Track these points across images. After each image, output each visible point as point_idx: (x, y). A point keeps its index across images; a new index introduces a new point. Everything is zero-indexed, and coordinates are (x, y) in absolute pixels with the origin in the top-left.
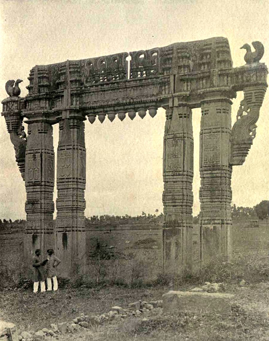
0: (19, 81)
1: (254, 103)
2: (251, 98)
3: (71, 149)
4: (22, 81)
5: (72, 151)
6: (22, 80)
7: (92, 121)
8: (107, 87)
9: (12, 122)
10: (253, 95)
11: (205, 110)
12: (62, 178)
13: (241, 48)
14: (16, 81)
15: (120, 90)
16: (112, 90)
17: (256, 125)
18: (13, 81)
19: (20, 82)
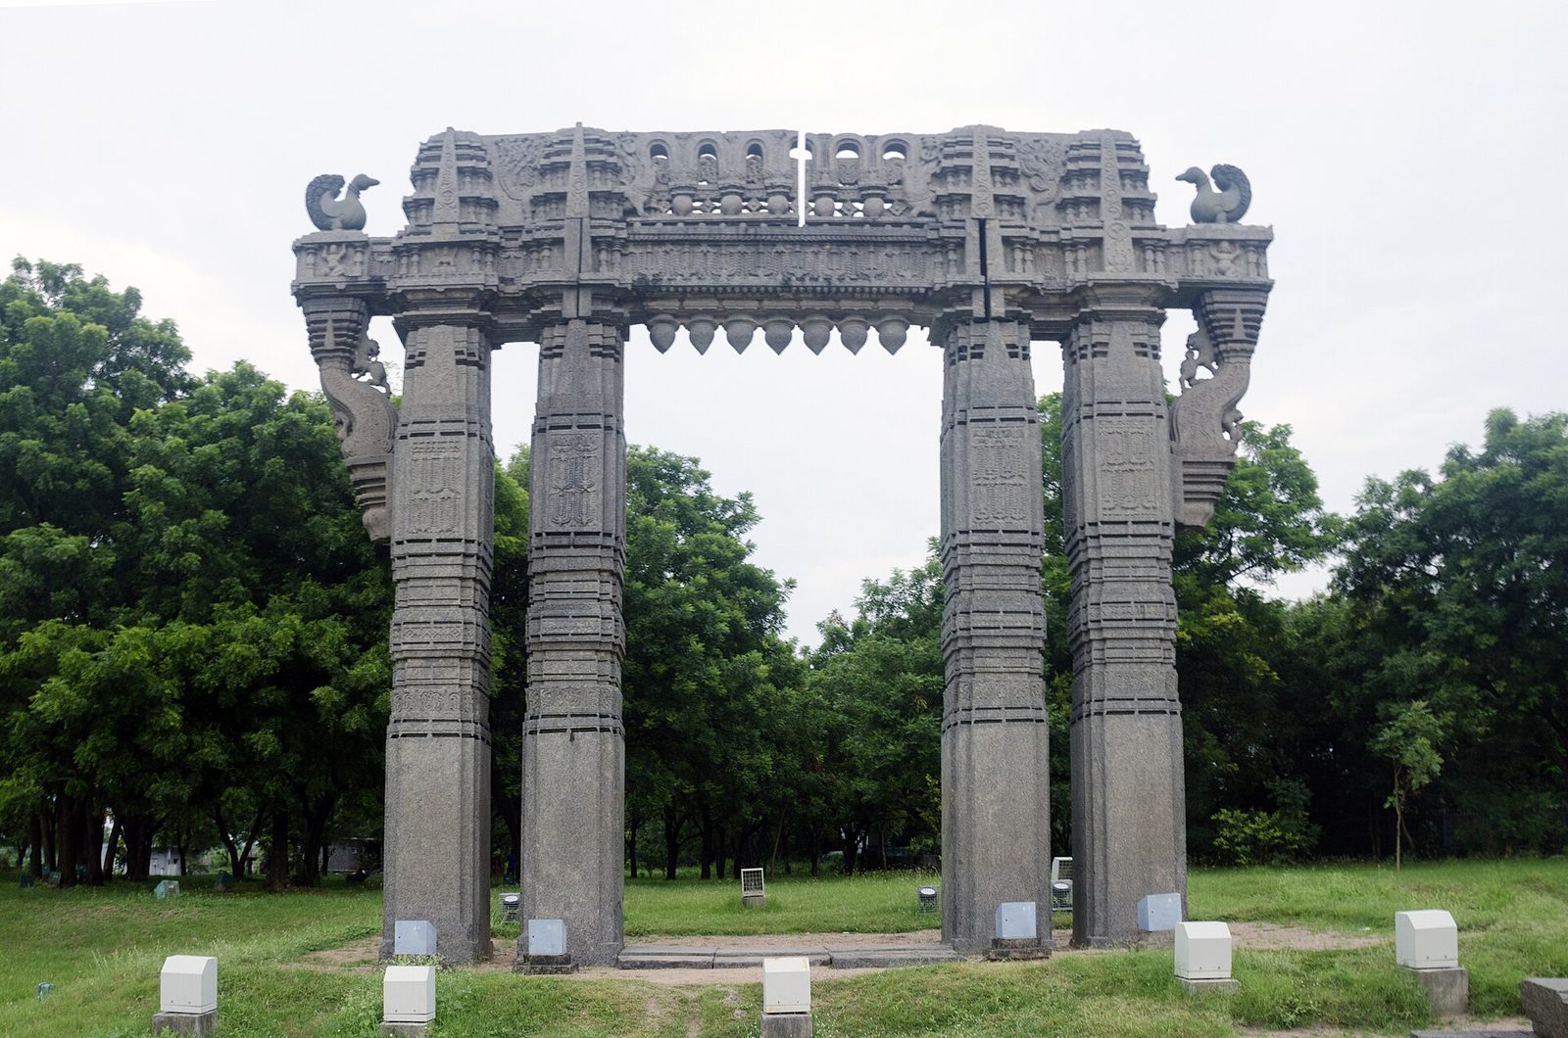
0: (363, 184)
1: (1241, 341)
2: (1232, 327)
3: (598, 426)
4: (376, 183)
5: (601, 436)
6: (378, 179)
7: (662, 344)
8: (731, 230)
9: (335, 321)
10: (1239, 316)
11: (1093, 342)
12: (561, 530)
13: (1178, 179)
14: (348, 180)
15: (780, 248)
16: (746, 243)
17: (1238, 412)
18: (339, 181)
19: (364, 188)
